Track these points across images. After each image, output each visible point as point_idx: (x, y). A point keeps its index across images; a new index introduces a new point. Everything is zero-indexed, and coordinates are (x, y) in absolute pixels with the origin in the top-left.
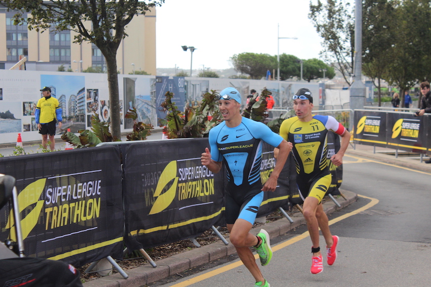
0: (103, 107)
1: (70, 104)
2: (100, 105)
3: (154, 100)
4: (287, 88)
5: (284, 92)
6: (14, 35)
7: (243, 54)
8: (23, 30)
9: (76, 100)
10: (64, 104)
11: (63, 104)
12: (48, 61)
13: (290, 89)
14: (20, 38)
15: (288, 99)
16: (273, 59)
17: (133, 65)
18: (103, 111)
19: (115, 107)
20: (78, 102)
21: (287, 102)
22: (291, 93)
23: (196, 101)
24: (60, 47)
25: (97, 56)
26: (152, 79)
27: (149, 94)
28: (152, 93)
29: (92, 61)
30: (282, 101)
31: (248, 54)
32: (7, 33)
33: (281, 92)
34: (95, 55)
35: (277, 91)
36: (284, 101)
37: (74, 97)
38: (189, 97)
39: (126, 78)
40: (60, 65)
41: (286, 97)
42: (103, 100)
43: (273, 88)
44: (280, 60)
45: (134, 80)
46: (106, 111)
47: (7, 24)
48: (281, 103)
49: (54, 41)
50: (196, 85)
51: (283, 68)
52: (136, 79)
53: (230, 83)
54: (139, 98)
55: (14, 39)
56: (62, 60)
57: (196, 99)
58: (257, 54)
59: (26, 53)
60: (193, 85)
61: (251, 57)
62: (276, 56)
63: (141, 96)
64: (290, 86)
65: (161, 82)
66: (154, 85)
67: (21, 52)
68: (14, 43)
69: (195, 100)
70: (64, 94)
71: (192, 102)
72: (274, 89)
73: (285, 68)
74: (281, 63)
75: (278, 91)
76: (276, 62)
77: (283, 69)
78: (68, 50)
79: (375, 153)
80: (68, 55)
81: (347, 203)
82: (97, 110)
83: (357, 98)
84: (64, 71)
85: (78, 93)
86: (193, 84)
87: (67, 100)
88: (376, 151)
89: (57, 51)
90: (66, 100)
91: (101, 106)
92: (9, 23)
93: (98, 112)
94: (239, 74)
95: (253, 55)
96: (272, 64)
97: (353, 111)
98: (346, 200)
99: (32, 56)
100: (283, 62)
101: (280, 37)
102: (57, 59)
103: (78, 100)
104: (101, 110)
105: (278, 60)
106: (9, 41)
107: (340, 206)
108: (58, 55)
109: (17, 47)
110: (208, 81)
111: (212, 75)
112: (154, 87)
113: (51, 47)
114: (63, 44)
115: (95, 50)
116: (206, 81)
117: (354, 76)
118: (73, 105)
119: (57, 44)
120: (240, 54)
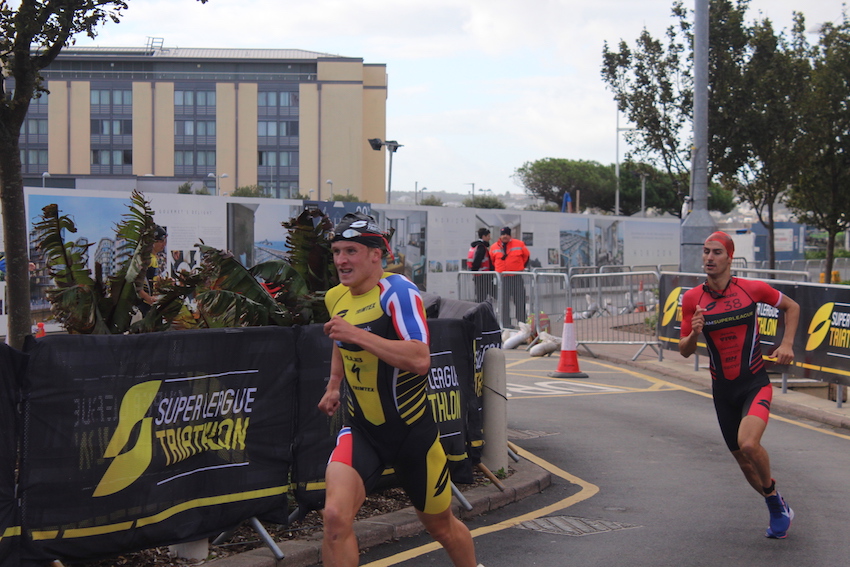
0: (177, 265)
1: (99, 257)
2: (170, 260)
4: (608, 229)
5: (600, 237)
6: (106, 125)
7: (543, 160)
8: (123, 115)
9: (114, 249)
12: (173, 175)
13: (614, 231)
14: (117, 130)
15: (611, 252)
16: (605, 172)
17: (329, 183)
19: (16, 259)
20: (117, 253)
21: (607, 257)
22: (616, 239)
23: (397, 254)
24: (195, 149)
25: (267, 166)
26: (294, 207)
29: (259, 176)
30: (596, 255)
32: (92, 121)
33: (593, 238)
34: (264, 163)
35: (584, 236)
36: (601, 256)
37: (108, 244)
39: (233, 204)
40: (182, 184)
41: (605, 247)
42: (177, 249)
43: (575, 229)
44: (621, 173)
45: (252, 208)
47: (93, 103)
48: (593, 259)
49: (184, 135)
50: (397, 220)
51: (626, 190)
52: (258, 205)
53: (477, 217)
54: (262, 246)
55: (106, 131)
56: (199, 173)
57: (398, 250)
58: (573, 161)
59: (128, 159)
60: (391, 220)
61: (560, 169)
62: (613, 166)
63: (267, 243)
64: (615, 224)
67: (118, 158)
68: (106, 140)
69: (394, 251)
70: (85, 236)
72: (578, 231)
73: (630, 190)
74: (622, 180)
75: (588, 234)
76: (612, 178)
77: (626, 193)
78: (210, 155)
79: (697, 369)
80: (211, 162)
81: (505, 498)
83: (697, 247)
84: (189, 192)
85: (118, 236)
86: (390, 218)
88: (700, 366)
89: (190, 157)
92: (95, 101)
94: (541, 201)
95: (562, 164)
96: (603, 183)
97: (658, 277)
98: (502, 490)
99: (140, 166)
100: (628, 177)
101: (620, 127)
102: (190, 171)
103: (118, 249)
105: (617, 174)
106: (97, 137)
107: (470, 507)
108: (191, 163)
109: (111, 148)
110: (426, 212)
111: (490, 205)
113: (178, 148)
114: (201, 142)
115: (264, 155)
116: (421, 212)
117: (692, 200)
118: (105, 260)
119: (190, 142)
120: (537, 161)
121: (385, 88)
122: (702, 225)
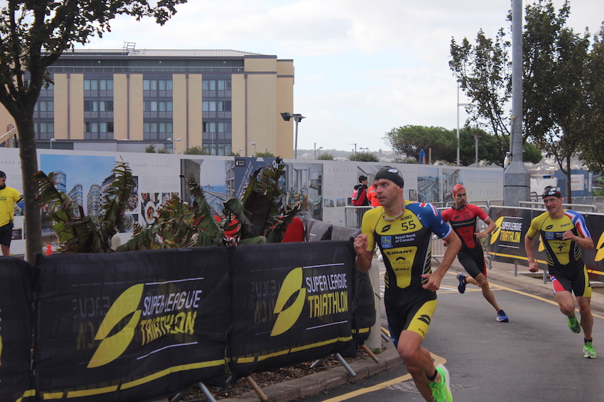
1: (90, 198)
2: (141, 200)
3: (231, 193)
4: (452, 176)
5: (446, 181)
6: (95, 104)
7: (406, 127)
8: (107, 97)
9: (101, 192)
10: (80, 198)
11: (77, 198)
12: (142, 140)
13: (456, 177)
14: (102, 108)
16: (449, 135)
17: (253, 144)
18: (146, 209)
19: (31, 200)
20: (103, 195)
23: (301, 195)
24: (158, 121)
25: (209, 132)
26: (228, 162)
27: (223, 183)
28: (228, 182)
29: (203, 140)
30: (444, 194)
31: (414, 128)
32: (85, 102)
33: (441, 182)
34: (207, 131)
35: (435, 180)
36: (447, 195)
37: (97, 189)
38: (290, 189)
39: (185, 160)
40: (148, 146)
42: (145, 192)
43: (428, 176)
44: (460, 134)
45: (198, 162)
46: (150, 208)
48: (441, 197)
49: (150, 111)
50: (301, 170)
51: (465, 147)
52: (203, 160)
53: (358, 168)
54: (206, 189)
55: (95, 109)
56: (161, 138)
57: (302, 192)
58: (426, 127)
59: (110, 128)
60: (297, 171)
61: (417, 133)
62: (455, 131)
63: (209, 187)
64: (457, 172)
65: (244, 166)
66: (231, 171)
67: (104, 127)
68: (95, 115)
69: (299, 192)
70: (80, 183)
71: (295, 196)
72: (430, 177)
73: (467, 147)
74: (462, 141)
75: (437, 179)
76: (455, 139)
77: (464, 149)
78: (169, 125)
79: (516, 275)
80: (169, 130)
81: (379, 367)
82: (135, 207)
83: (515, 188)
84: (154, 152)
85: (104, 182)
86: (297, 168)
87: (86, 192)
88: (518, 273)
89: (154, 127)
90: (83, 192)
91: (143, 202)
92: (87, 88)
93: (138, 211)
94: (404, 156)
95: (419, 130)
96: (448, 143)
97: (488, 209)
98: (377, 362)
99: (119, 133)
100: (466, 138)
101: (460, 103)
102: (155, 137)
103: (104, 192)
104: (142, 208)
105: (458, 136)
106: (88, 113)
107: (354, 374)
108: (155, 131)
109: (98, 121)
110: (322, 165)
112: (232, 174)
113: (146, 120)
114: (162, 116)
115: (207, 125)
116: (318, 164)
117: (512, 154)
118: (94, 200)
119: (154, 116)
120: (401, 128)
121: (293, 76)
122: (519, 172)
